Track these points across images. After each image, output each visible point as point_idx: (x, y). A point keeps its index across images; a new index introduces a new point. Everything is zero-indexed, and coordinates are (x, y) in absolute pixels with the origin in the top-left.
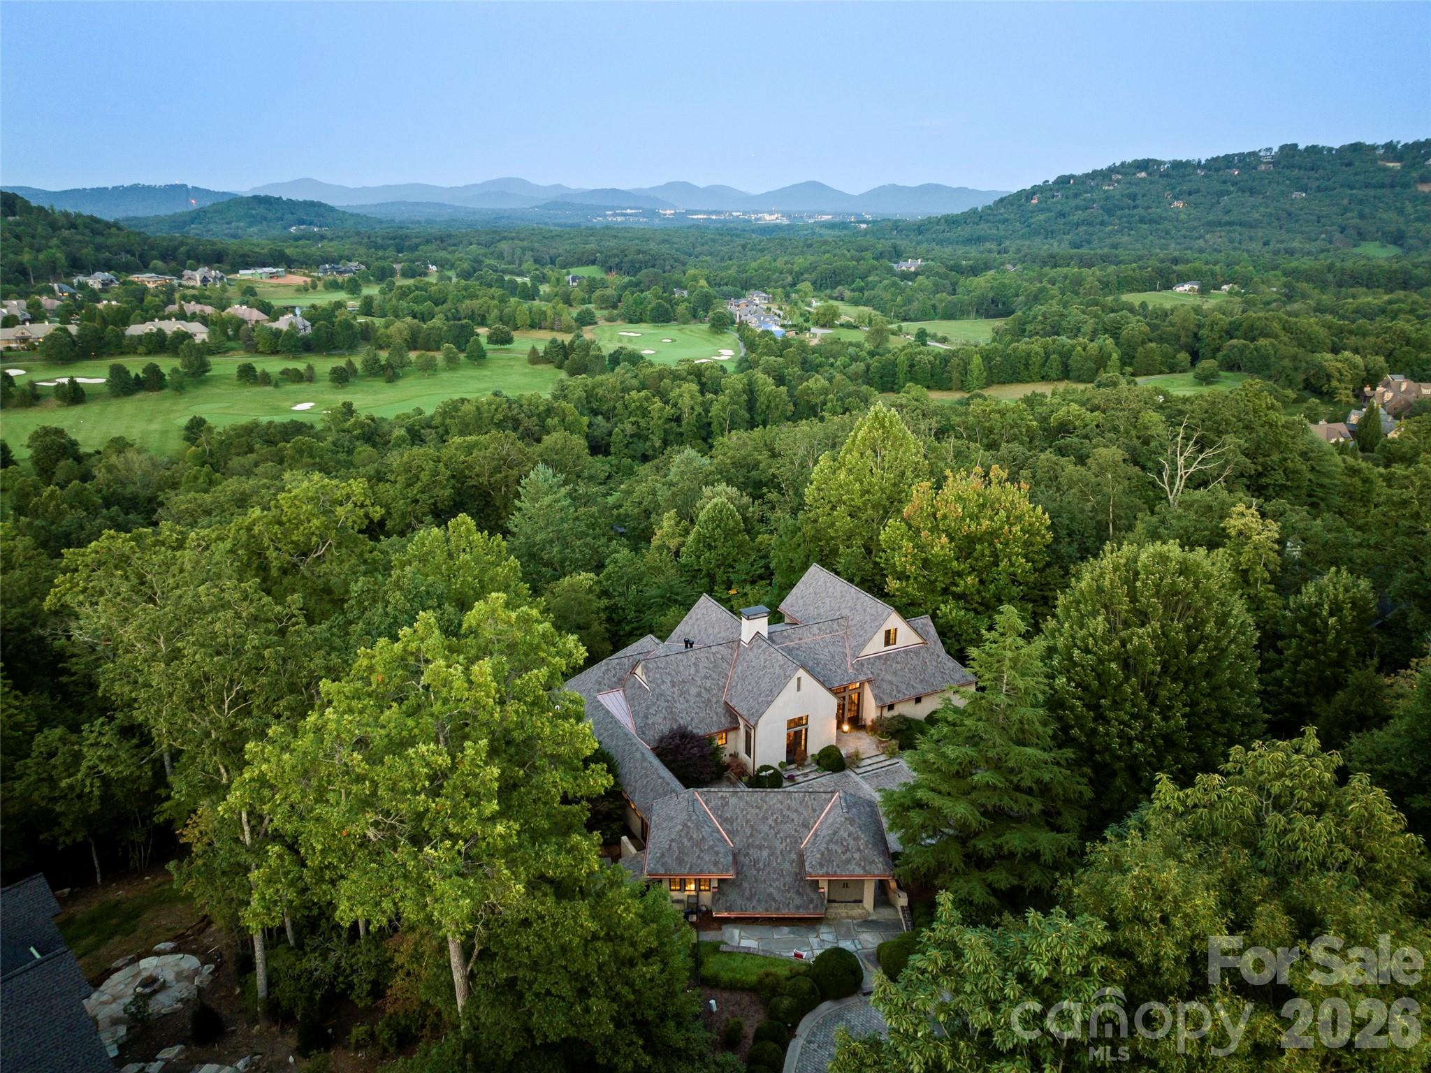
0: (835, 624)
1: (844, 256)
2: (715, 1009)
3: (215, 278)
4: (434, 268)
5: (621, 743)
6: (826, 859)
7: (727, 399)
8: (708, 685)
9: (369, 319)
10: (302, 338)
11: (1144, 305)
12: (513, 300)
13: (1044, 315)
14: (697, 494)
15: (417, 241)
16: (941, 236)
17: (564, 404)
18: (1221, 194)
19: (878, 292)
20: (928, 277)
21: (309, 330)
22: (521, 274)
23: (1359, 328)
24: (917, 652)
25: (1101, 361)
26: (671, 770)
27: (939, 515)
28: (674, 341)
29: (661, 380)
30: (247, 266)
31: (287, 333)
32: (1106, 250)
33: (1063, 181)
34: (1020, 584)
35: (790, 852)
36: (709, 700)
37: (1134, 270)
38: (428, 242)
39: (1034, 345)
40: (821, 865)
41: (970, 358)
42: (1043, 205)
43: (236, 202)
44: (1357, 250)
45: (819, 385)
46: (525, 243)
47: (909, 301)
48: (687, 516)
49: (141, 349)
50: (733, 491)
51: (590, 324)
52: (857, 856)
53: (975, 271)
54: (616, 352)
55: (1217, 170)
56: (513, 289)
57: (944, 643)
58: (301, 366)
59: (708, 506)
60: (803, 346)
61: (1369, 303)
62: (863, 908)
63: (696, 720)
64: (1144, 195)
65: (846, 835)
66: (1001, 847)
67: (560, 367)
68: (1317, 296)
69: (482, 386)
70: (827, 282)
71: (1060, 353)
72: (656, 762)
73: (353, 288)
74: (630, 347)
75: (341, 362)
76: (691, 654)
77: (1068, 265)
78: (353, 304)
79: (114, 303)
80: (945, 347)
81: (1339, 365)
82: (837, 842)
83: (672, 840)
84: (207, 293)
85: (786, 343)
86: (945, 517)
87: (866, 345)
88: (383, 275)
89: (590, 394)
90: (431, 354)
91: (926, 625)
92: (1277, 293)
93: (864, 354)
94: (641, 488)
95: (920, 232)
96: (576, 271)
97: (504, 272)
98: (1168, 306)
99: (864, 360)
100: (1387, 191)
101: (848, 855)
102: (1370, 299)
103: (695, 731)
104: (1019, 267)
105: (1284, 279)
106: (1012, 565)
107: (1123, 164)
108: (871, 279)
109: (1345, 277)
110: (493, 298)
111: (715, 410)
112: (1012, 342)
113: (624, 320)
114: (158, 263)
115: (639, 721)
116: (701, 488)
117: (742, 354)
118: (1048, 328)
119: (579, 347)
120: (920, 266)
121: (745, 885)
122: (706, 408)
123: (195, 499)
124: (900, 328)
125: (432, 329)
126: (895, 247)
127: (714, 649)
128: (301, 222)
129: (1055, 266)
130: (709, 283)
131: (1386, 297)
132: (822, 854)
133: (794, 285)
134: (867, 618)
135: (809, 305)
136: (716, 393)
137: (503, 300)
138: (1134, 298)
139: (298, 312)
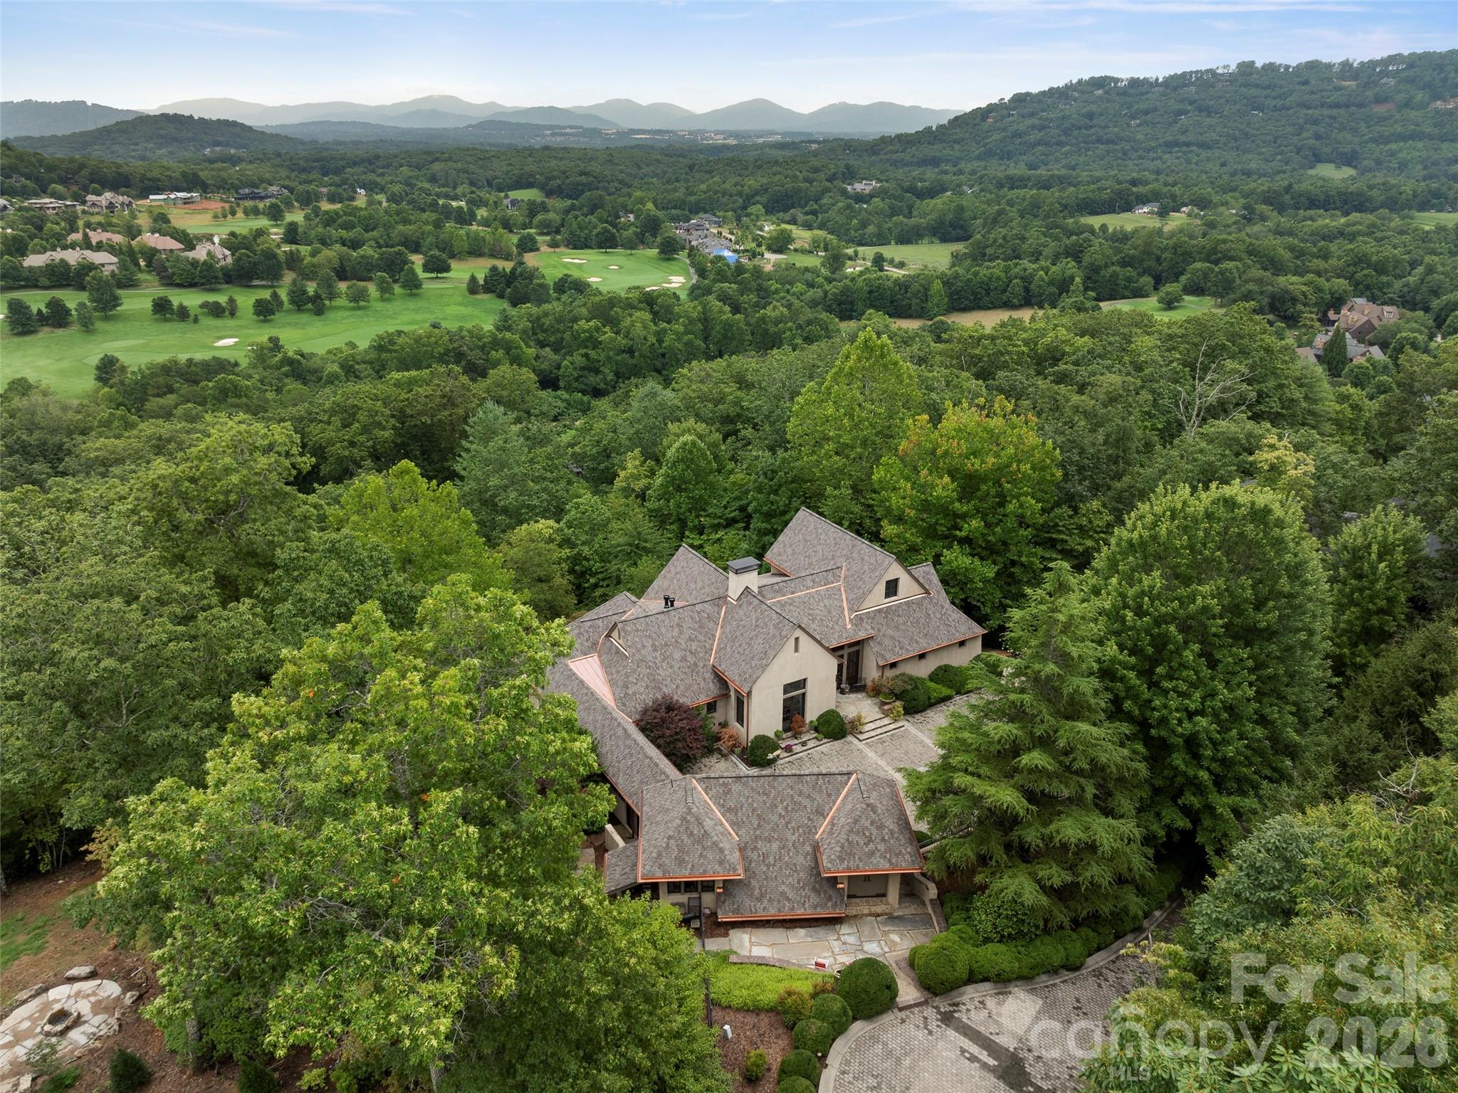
0: (830, 574)
1: (795, 176)
2: (730, 1035)
3: (122, 204)
4: (362, 192)
5: (599, 718)
6: (847, 852)
7: (682, 329)
8: (694, 647)
9: (294, 247)
10: (222, 268)
11: (1104, 227)
12: (449, 225)
13: (1004, 238)
14: (663, 431)
15: (341, 163)
16: (895, 156)
17: (508, 335)
18: (1180, 112)
19: (832, 214)
20: (883, 199)
21: (229, 260)
22: (456, 198)
23: (1320, 250)
24: (919, 603)
25: (1064, 286)
26: (658, 747)
27: (939, 452)
28: (621, 267)
29: (612, 308)
30: (158, 191)
31: (205, 263)
32: (1063, 172)
33: (1020, 99)
34: (1028, 526)
35: (804, 844)
36: (695, 664)
37: (1093, 192)
38: (355, 164)
39: (996, 269)
40: (841, 859)
41: (930, 282)
42: (998, 125)
43: (143, 121)
44: (1311, 172)
45: (777, 313)
46: (459, 165)
47: (864, 225)
48: (653, 456)
49: (44, 281)
50: (701, 427)
51: (532, 250)
52: (882, 847)
53: (932, 193)
54: (561, 280)
55: (1175, 89)
56: (447, 213)
57: (948, 593)
58: (222, 299)
59: (677, 445)
60: (757, 272)
61: (1327, 226)
62: (887, 903)
63: (682, 687)
64: (1101, 114)
65: (867, 824)
66: (1051, 838)
67: (501, 296)
68: (1275, 219)
69: (418, 317)
70: (779, 204)
71: (1022, 278)
72: (641, 739)
73: (275, 214)
74: (576, 274)
75: (266, 294)
76: (673, 613)
77: (1025, 187)
78: (276, 233)
79: (9, 231)
80: (902, 272)
81: (1304, 288)
82: (858, 833)
83: (670, 838)
84: (114, 220)
85: (740, 269)
86: (946, 453)
87: (823, 270)
88: (307, 200)
89: (537, 323)
90: (362, 284)
91: (928, 573)
92: (1236, 215)
93: (820, 280)
94: (600, 425)
95: (875, 153)
96: (514, 194)
97: (438, 195)
98: (1129, 228)
99: (821, 286)
100: (1342, 111)
101: (871, 846)
102: (1327, 221)
103: (681, 701)
104: (976, 188)
105: (1242, 201)
106: (1021, 506)
107: (1080, 82)
108: (824, 201)
109: (1302, 199)
110: (426, 223)
111: (669, 339)
112: (971, 266)
113: (567, 246)
114: (59, 188)
115: (618, 690)
116: (666, 424)
117: (694, 281)
118: (1009, 251)
119: (521, 275)
120: (874, 189)
121: (754, 883)
122: (660, 336)
123: (106, 446)
124: (856, 253)
125: (362, 257)
126: (848, 167)
127: (698, 608)
128: (218, 144)
129: (1012, 188)
130: (656, 206)
131: (1343, 220)
132: (842, 847)
133: (745, 208)
134: (866, 568)
135: (761, 229)
136: (669, 322)
137: (438, 225)
138: (1096, 221)
139: (216, 240)
